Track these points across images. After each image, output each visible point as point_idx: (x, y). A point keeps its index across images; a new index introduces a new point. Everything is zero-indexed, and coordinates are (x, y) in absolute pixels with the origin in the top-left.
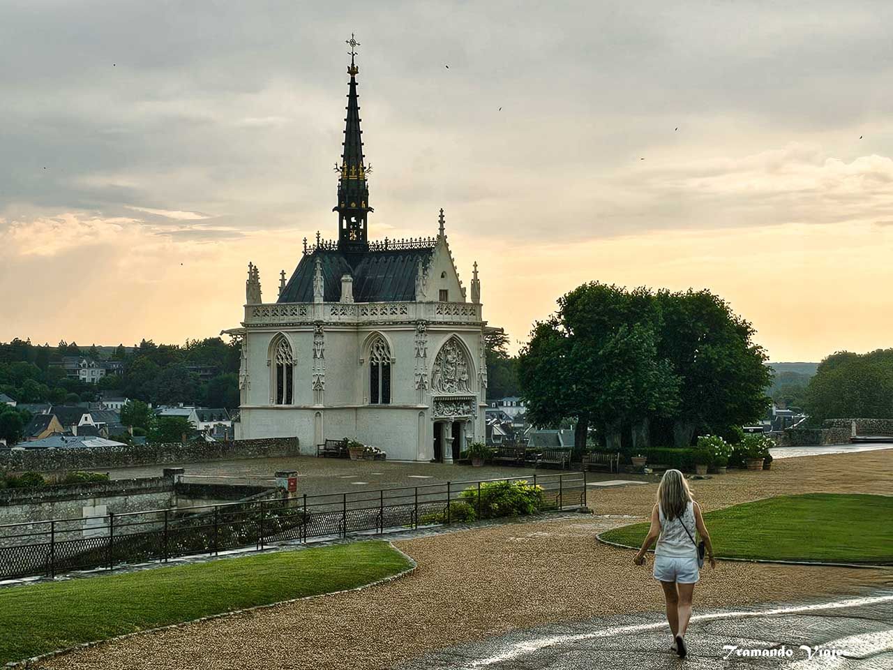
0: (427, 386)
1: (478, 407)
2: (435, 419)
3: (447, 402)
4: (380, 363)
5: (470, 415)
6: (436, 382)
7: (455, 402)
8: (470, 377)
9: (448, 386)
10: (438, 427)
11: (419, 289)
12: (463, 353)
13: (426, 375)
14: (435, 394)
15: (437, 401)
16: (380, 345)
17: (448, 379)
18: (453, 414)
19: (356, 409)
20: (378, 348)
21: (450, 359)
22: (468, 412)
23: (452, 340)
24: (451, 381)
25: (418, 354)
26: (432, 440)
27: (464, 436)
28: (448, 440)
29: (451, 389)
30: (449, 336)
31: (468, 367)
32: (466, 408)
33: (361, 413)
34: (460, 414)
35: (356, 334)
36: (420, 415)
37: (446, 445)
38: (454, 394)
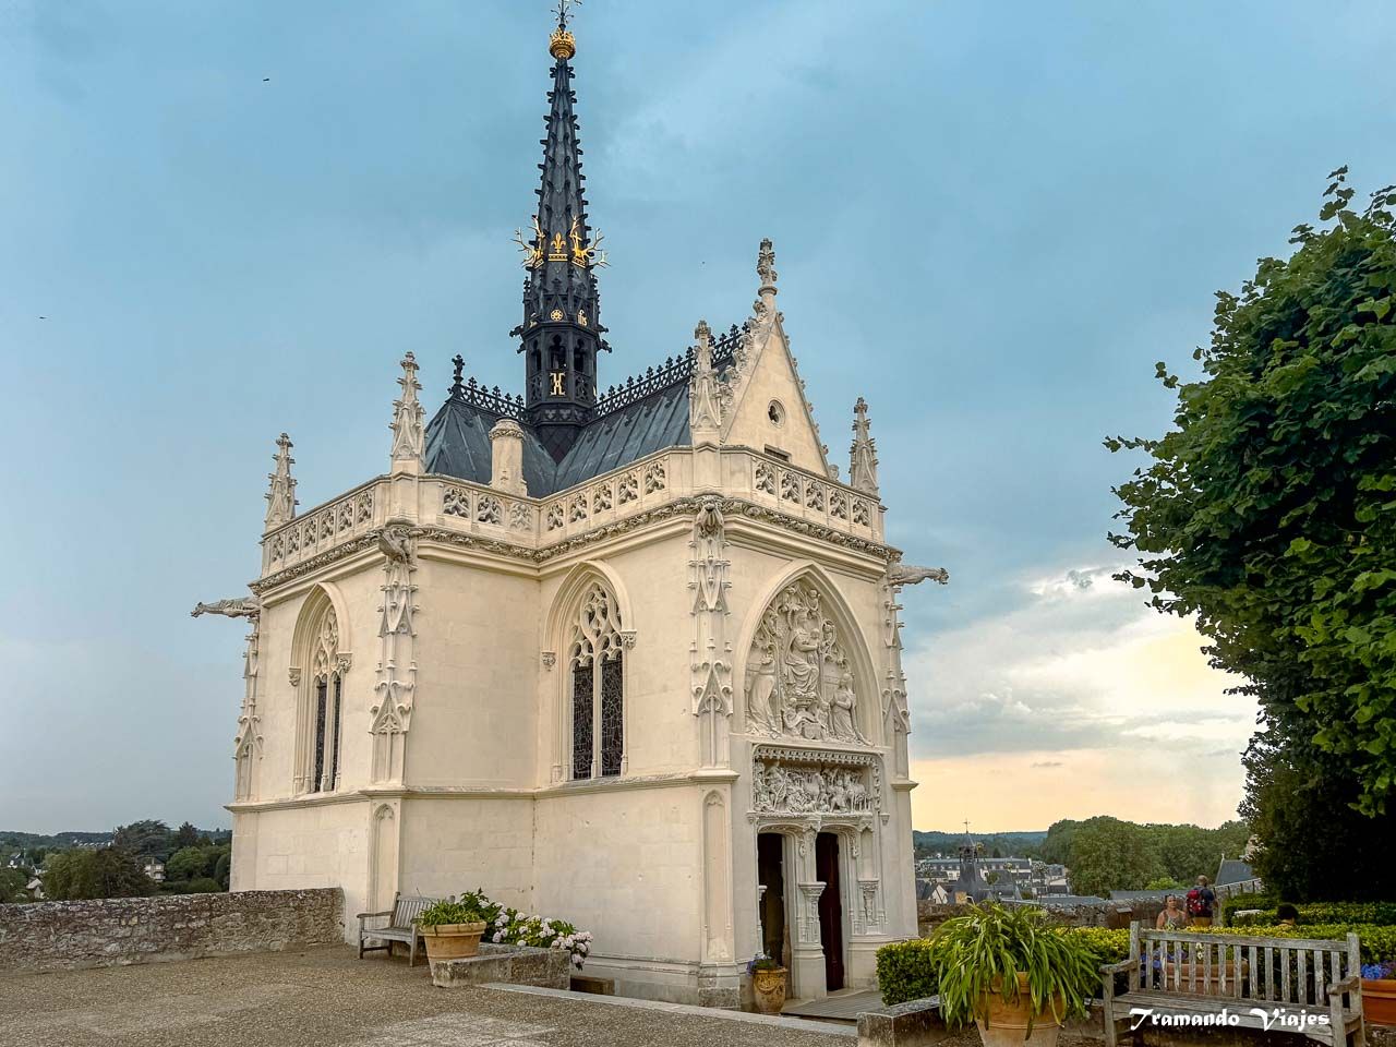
0: (729, 703)
1: (889, 789)
2: (762, 817)
3: (800, 766)
4: (596, 655)
5: (867, 813)
6: (761, 702)
7: (823, 767)
8: (860, 698)
9: (799, 718)
10: (771, 849)
11: (699, 409)
12: (840, 629)
13: (727, 670)
14: (761, 735)
15: (767, 760)
16: (595, 606)
17: (800, 698)
18: (818, 807)
19: (534, 798)
20: (591, 616)
21: (801, 639)
22: (862, 803)
23: (804, 584)
24: (808, 706)
25: (700, 602)
26: (754, 890)
27: (852, 877)
28: (804, 889)
29: (808, 727)
30: (794, 568)
31: (855, 669)
32: (855, 790)
33: (547, 808)
34: (837, 807)
35: (534, 584)
36: (707, 805)
37: (801, 906)
38: (818, 744)
